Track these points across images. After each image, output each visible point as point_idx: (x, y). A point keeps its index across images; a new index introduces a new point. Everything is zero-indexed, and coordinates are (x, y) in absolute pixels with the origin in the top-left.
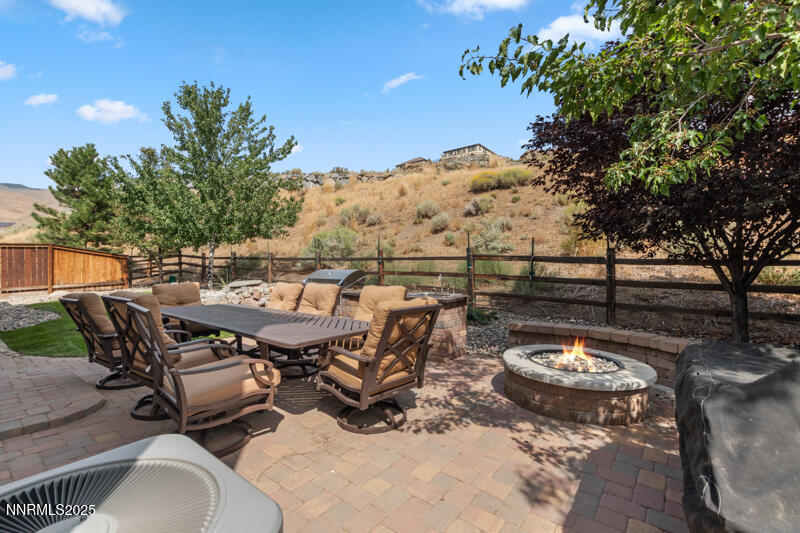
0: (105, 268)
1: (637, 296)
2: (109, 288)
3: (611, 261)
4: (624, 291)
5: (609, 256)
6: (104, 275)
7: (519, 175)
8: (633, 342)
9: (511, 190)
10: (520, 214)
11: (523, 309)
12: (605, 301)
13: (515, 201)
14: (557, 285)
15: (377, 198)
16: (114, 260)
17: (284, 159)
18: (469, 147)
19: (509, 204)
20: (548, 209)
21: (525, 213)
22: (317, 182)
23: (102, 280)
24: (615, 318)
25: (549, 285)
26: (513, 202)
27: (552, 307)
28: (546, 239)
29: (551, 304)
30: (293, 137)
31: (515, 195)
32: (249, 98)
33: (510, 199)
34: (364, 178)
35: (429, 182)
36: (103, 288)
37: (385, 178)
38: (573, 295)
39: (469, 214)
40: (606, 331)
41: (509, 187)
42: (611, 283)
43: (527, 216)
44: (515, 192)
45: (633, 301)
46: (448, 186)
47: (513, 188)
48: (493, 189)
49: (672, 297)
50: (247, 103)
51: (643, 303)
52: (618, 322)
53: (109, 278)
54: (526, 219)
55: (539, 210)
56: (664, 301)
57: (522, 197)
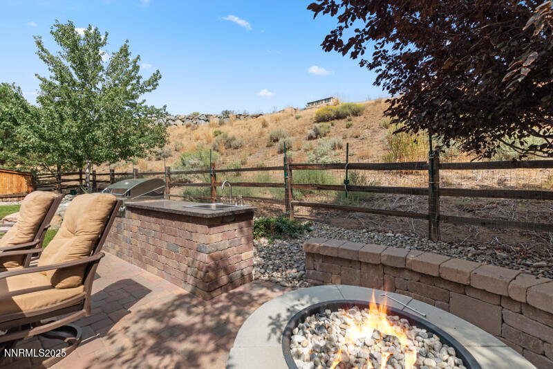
0: (12, 183)
1: (460, 207)
2: (15, 199)
3: (434, 166)
4: (446, 201)
5: (431, 160)
6: (11, 189)
7: (353, 108)
8: (476, 284)
9: (346, 120)
10: (351, 136)
11: (341, 220)
12: (427, 212)
13: (348, 127)
14: (377, 195)
15: (247, 130)
16: (20, 177)
17: (153, 91)
18: (325, 100)
19: (343, 129)
20: (374, 131)
21: (355, 135)
22: (207, 120)
23: (9, 193)
24: (438, 232)
25: (369, 195)
26: (347, 128)
27: (371, 218)
28: (370, 154)
29: (369, 215)
30: (158, 72)
31: (349, 123)
32: (127, 41)
33: (345, 126)
34: (241, 117)
35: (287, 117)
36: (10, 199)
37: (257, 117)
38: (392, 206)
39: (311, 138)
40: (430, 259)
41: (345, 117)
42: (435, 191)
43: (357, 137)
44: (349, 120)
45: (457, 213)
46: (299, 119)
47: (348, 117)
48: (332, 119)
49: (500, 208)
50: (125, 45)
51: (468, 215)
52: (442, 238)
53: (15, 191)
54: (355, 140)
55: (367, 133)
56: (493, 212)
57: (355, 124)
